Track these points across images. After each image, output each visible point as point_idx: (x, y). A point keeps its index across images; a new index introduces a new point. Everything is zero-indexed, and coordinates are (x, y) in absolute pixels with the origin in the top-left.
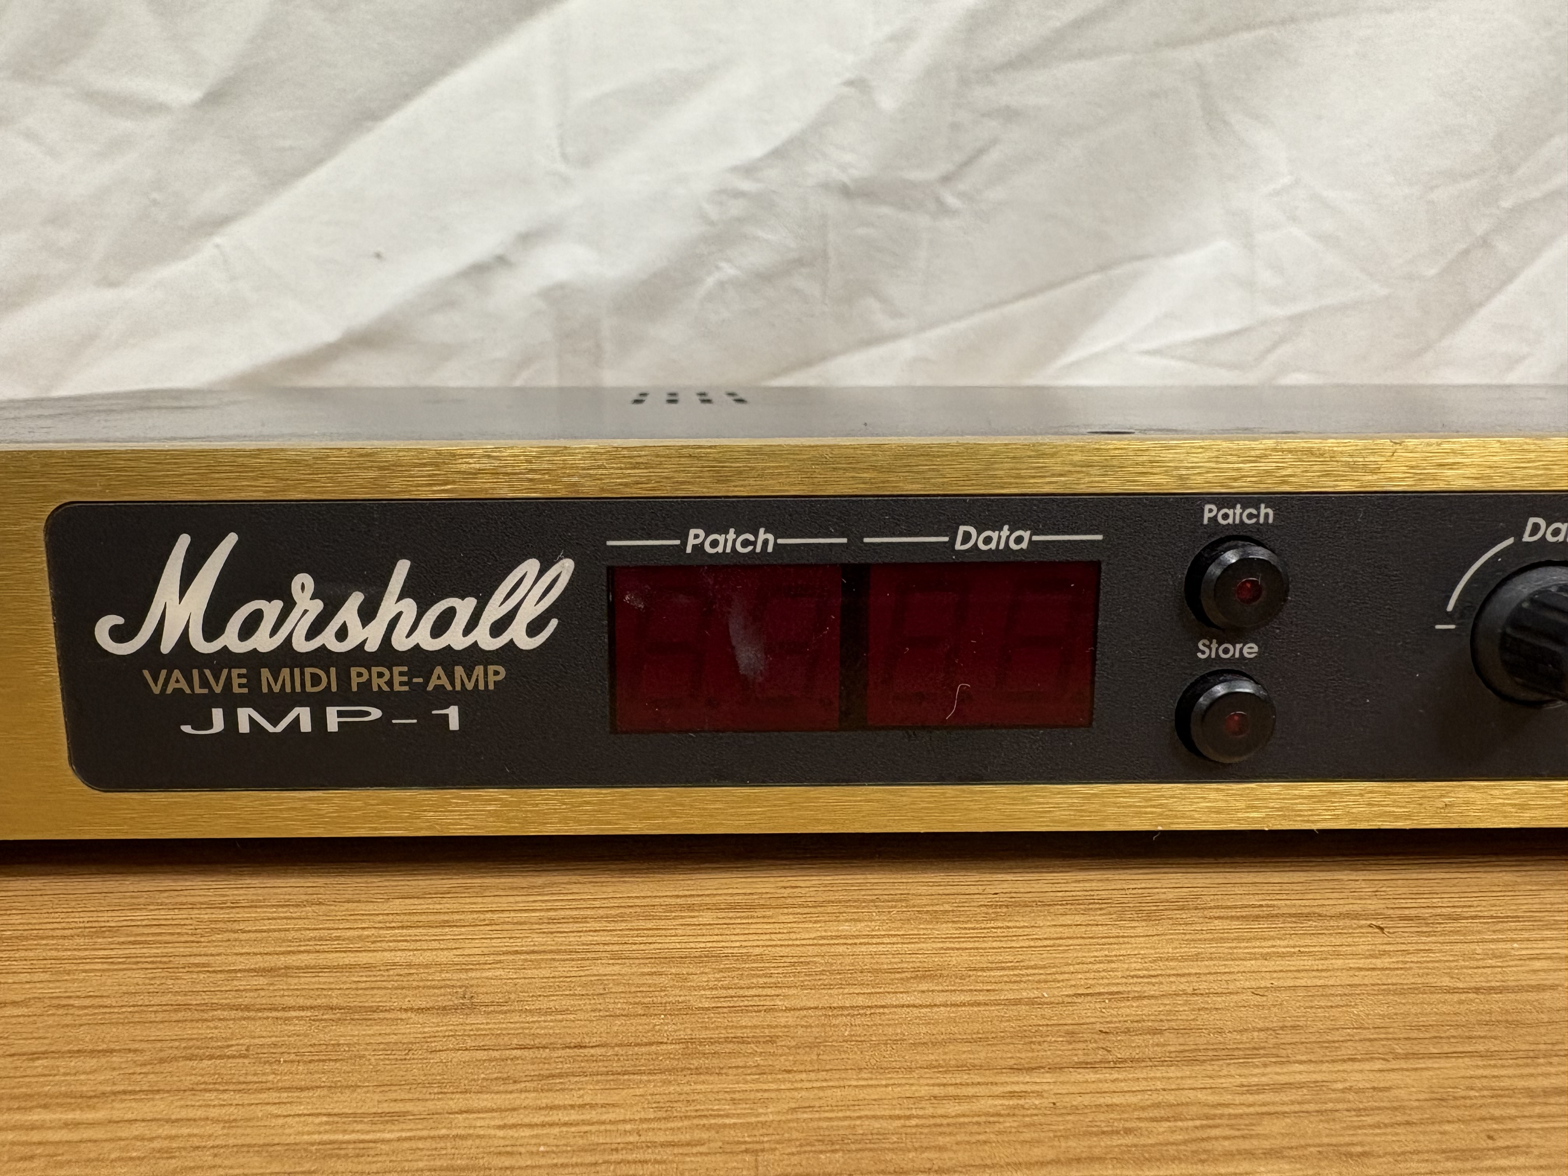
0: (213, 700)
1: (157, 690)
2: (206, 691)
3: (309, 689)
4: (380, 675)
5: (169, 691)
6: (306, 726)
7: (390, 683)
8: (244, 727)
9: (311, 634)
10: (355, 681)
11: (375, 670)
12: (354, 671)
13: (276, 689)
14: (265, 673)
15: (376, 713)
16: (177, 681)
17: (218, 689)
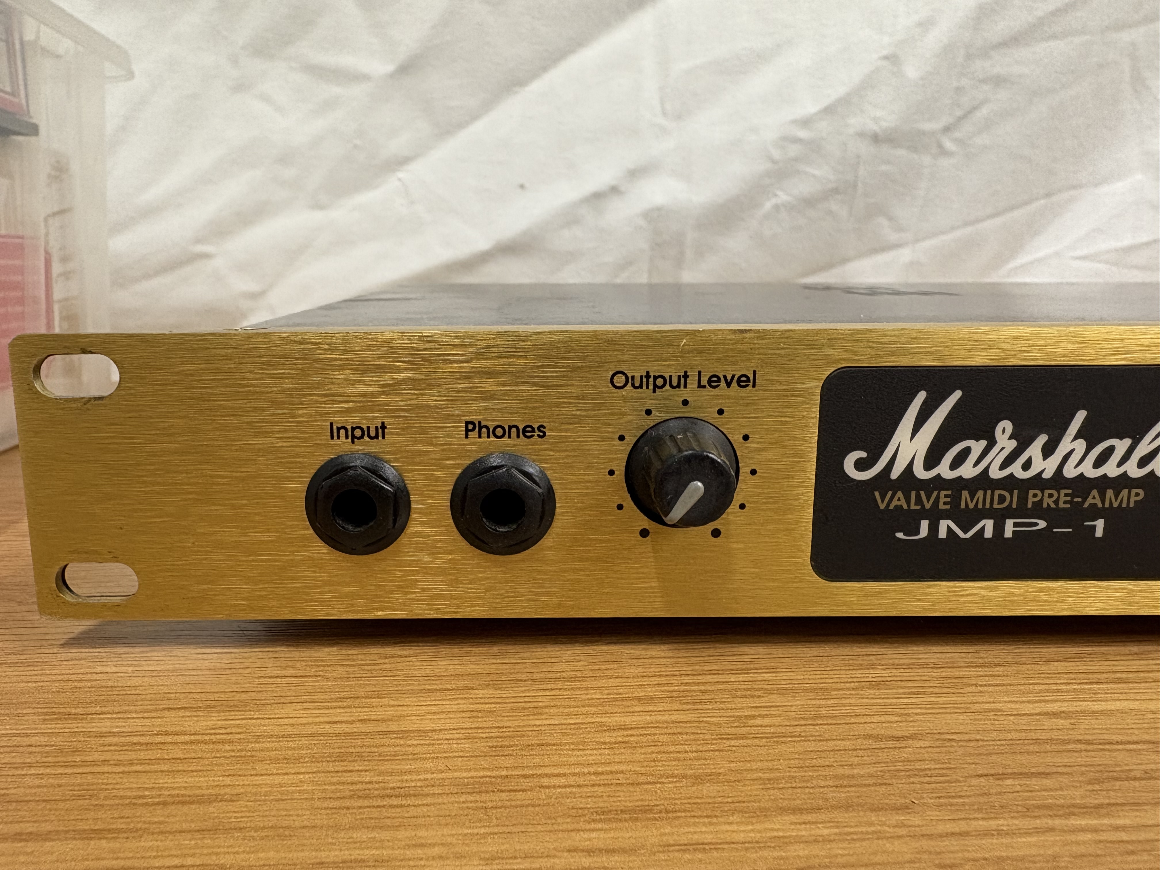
0: (923, 514)
1: (882, 506)
2: (919, 507)
3: (996, 506)
4: (1051, 496)
5: (891, 507)
6: (989, 533)
7: (1056, 502)
8: (942, 534)
9: (1003, 467)
10: (1031, 500)
11: (1047, 492)
12: (1031, 492)
13: (971, 506)
14: (965, 494)
15: (1042, 524)
16: (899, 500)
17: (928, 506)
